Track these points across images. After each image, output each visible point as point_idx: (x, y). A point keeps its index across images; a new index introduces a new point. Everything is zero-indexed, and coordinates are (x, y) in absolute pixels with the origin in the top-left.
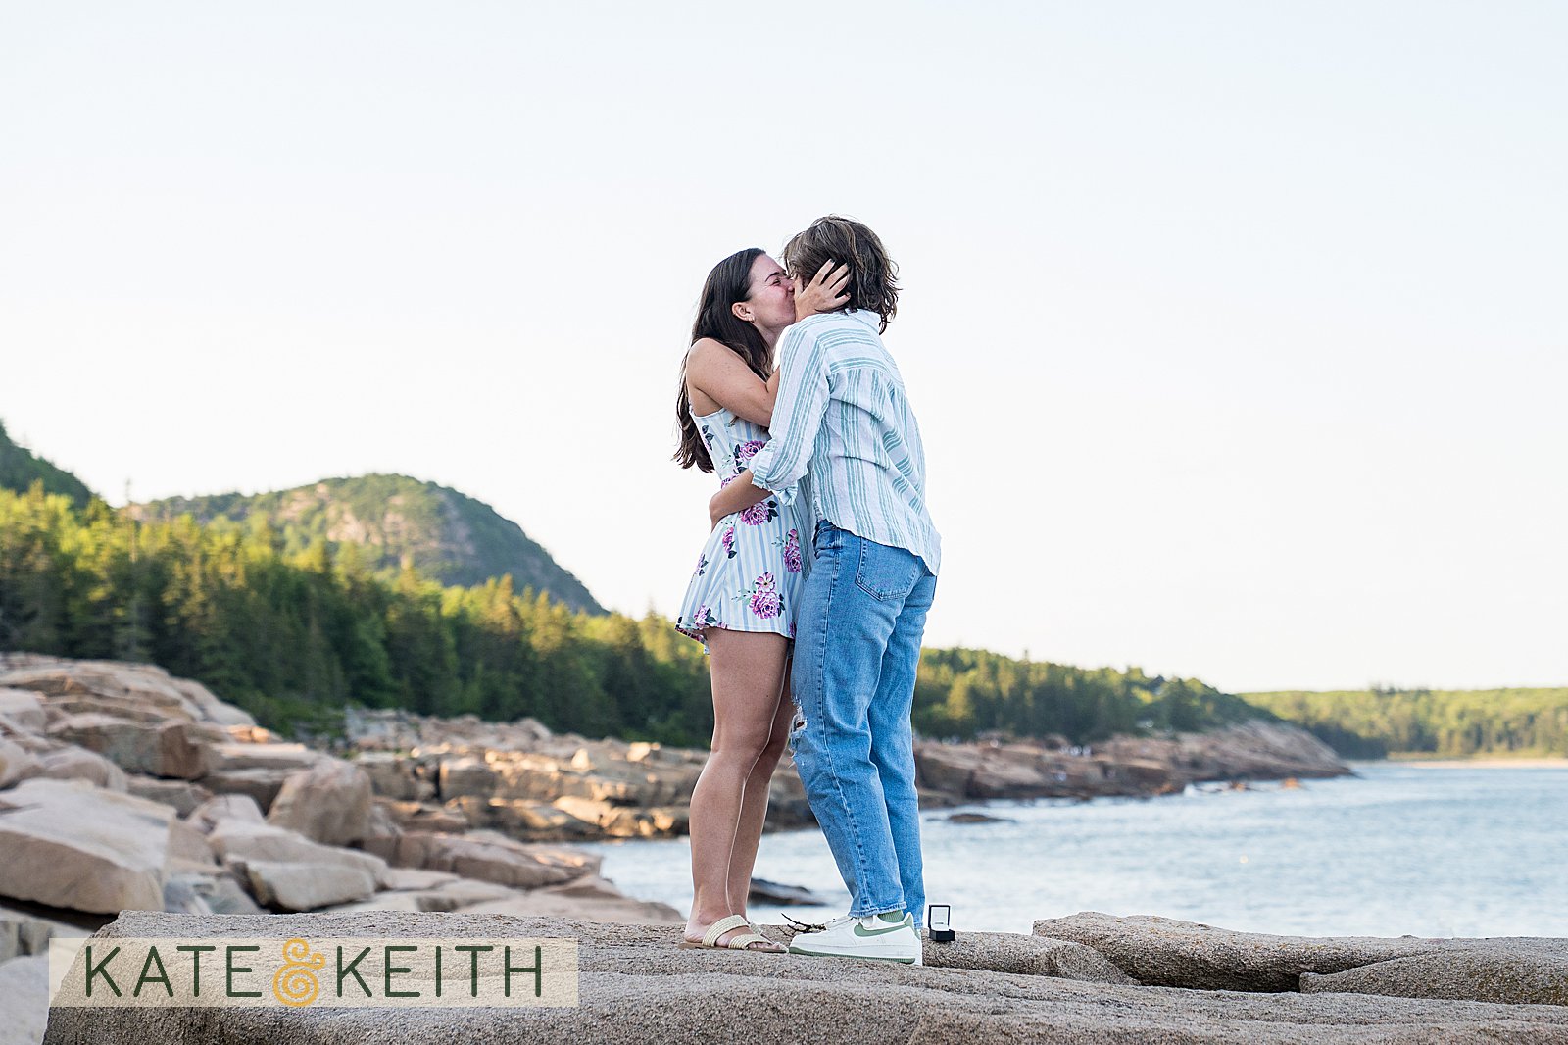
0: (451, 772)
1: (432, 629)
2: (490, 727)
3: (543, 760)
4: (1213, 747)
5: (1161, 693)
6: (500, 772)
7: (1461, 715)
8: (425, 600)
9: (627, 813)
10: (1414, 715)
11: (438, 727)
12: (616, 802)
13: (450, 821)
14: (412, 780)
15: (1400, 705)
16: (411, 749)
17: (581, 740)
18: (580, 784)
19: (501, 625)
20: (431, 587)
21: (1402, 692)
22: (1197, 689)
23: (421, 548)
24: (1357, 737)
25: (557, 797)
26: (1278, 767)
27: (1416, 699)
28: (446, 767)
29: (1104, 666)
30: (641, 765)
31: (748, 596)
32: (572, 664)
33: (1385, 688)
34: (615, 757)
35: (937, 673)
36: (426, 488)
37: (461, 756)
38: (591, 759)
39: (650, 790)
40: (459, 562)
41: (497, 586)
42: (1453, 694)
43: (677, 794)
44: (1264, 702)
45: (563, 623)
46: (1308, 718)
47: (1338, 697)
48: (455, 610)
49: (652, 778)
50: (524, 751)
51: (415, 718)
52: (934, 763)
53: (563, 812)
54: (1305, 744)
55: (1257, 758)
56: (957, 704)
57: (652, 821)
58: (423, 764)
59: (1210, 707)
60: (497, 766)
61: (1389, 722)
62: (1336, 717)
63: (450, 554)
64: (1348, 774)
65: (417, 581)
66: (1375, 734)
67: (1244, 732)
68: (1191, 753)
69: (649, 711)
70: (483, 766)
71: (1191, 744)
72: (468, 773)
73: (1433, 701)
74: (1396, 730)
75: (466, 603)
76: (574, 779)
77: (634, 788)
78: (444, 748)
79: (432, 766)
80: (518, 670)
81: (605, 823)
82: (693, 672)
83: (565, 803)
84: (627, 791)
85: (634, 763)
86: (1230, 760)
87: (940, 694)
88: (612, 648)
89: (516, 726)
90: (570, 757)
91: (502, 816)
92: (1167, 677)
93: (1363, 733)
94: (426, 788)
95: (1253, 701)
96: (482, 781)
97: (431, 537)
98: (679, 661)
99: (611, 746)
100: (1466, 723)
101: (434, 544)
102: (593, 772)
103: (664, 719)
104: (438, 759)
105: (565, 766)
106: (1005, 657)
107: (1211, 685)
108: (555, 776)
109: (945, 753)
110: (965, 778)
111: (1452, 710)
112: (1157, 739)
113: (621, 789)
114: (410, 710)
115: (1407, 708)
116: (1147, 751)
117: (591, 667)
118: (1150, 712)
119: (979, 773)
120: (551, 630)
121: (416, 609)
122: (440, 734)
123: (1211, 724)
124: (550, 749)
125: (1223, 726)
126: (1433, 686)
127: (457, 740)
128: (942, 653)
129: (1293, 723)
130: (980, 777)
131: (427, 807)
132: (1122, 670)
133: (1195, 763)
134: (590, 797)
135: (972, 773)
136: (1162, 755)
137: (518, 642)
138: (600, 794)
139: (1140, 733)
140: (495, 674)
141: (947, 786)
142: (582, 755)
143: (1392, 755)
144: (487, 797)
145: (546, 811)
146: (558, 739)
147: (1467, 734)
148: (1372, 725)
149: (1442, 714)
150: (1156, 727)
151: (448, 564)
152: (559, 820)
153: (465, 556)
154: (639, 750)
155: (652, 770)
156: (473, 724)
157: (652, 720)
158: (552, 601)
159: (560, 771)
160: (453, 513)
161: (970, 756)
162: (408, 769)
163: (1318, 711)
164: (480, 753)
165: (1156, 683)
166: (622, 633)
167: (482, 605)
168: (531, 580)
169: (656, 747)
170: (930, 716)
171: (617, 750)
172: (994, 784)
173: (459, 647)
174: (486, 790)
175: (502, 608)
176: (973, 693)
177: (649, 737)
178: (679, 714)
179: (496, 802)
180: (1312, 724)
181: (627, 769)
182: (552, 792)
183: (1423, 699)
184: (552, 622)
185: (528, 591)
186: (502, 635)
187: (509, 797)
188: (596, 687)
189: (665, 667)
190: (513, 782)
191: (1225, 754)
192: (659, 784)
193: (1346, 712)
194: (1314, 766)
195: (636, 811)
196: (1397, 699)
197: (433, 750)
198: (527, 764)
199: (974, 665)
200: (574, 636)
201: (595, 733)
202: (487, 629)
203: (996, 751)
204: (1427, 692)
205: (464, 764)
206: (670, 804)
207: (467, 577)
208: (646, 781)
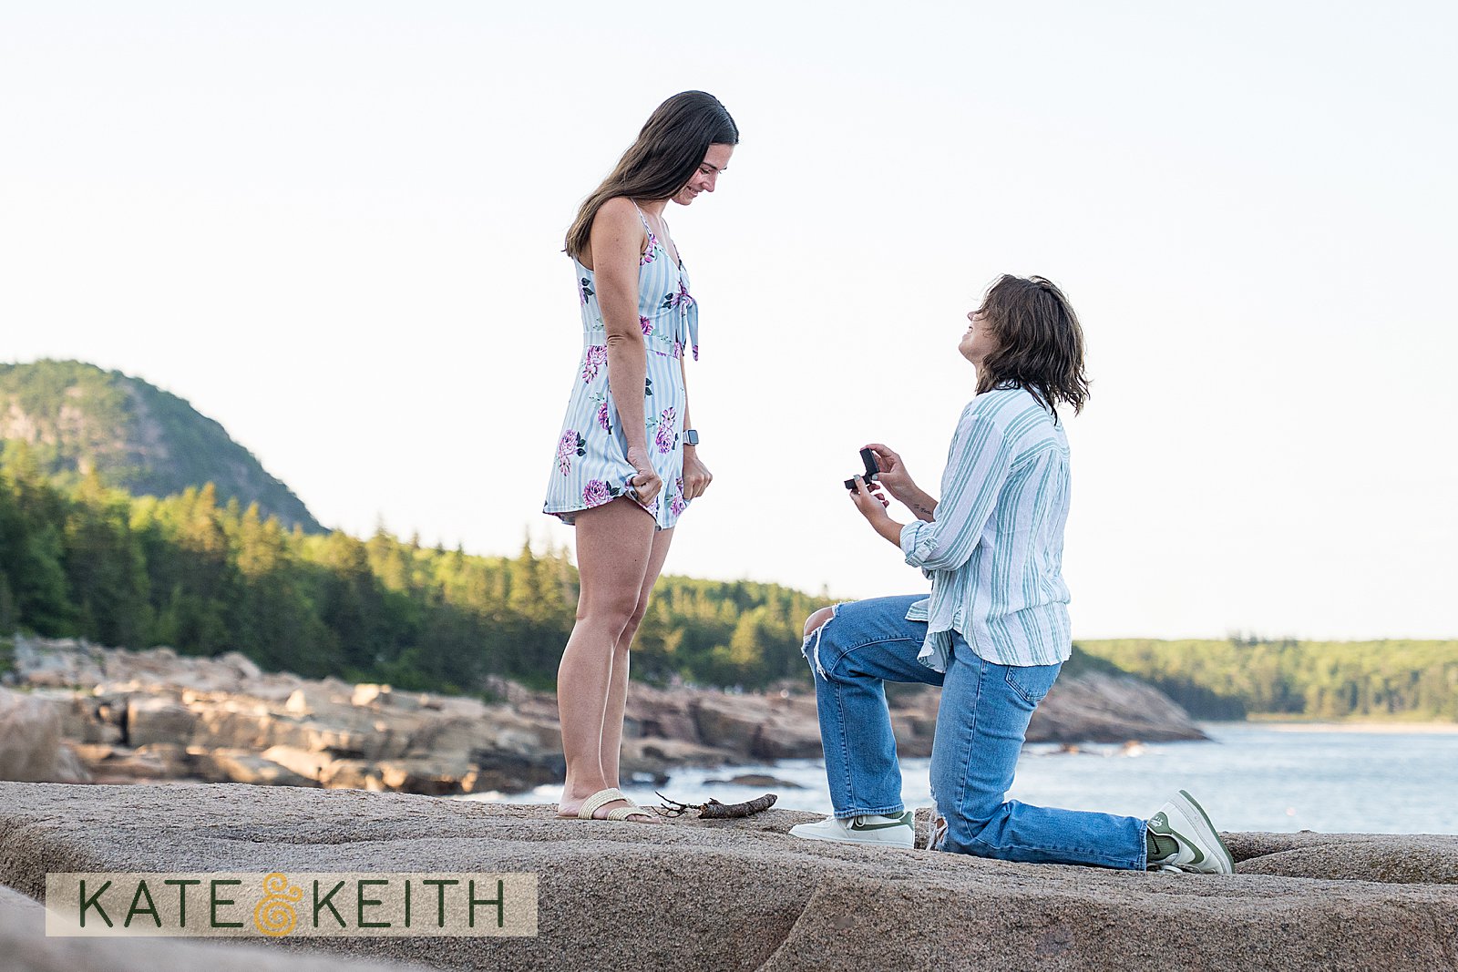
0: (140, 714)
1: (119, 546)
2: (187, 662)
3: (251, 702)
6: (200, 715)
7: (1334, 671)
8: (110, 511)
9: (351, 766)
10: (1278, 671)
11: (125, 661)
12: (337, 753)
13: (146, 768)
14: (94, 722)
15: (1262, 657)
16: (94, 686)
17: (296, 680)
18: (296, 731)
19: (202, 540)
20: (117, 496)
21: (1264, 642)
23: (103, 449)
24: (1212, 694)
25: (267, 746)
26: (1118, 727)
27: (1282, 651)
28: (134, 708)
30: (368, 710)
32: (287, 590)
33: (1246, 637)
34: (337, 700)
35: (719, 609)
36: (107, 378)
37: (152, 696)
38: (308, 702)
39: (378, 739)
40: (149, 468)
41: (197, 496)
42: (1326, 646)
43: (411, 745)
44: (1103, 652)
45: (276, 541)
46: (1154, 672)
47: (1190, 648)
48: (145, 523)
49: (380, 726)
50: (229, 691)
51: (99, 649)
52: (715, 716)
53: (275, 764)
54: (1150, 701)
55: (1093, 716)
56: (742, 647)
57: (380, 776)
58: (107, 704)
60: (197, 708)
61: (1249, 678)
63: (138, 458)
65: (102, 488)
66: (1233, 691)
67: (1077, 686)
69: (377, 647)
70: (181, 708)
72: (161, 716)
73: (1301, 653)
74: (1258, 687)
75: (159, 516)
76: (288, 726)
77: (359, 738)
78: (133, 686)
79: (118, 707)
80: (221, 596)
81: (325, 778)
82: (429, 602)
83: (277, 754)
84: (350, 741)
85: (358, 708)
86: (1061, 719)
87: (723, 635)
88: (334, 572)
89: (218, 662)
90: (284, 700)
91: (202, 767)
94: (112, 732)
95: (1090, 650)
96: (177, 726)
97: (116, 437)
98: (413, 590)
99: (332, 687)
100: (1339, 680)
101: (119, 445)
102: (312, 717)
103: (394, 658)
104: (126, 698)
105: (277, 710)
106: (800, 593)
108: (264, 722)
109: (727, 704)
110: (752, 733)
111: (1324, 664)
113: (344, 738)
114: (93, 640)
115: (1271, 661)
117: (309, 594)
119: (767, 728)
120: (261, 549)
121: (100, 521)
122: (128, 669)
124: (259, 690)
127: (149, 676)
128: (725, 587)
129: (1137, 676)
130: (768, 733)
131: (121, 751)
134: (307, 748)
135: (759, 728)
137: (222, 563)
138: (318, 743)
140: (195, 600)
141: (728, 743)
142: (298, 697)
144: (184, 744)
145: (254, 762)
146: (268, 678)
147: (1340, 694)
148: (1229, 681)
149: (1311, 669)
151: (136, 469)
152: (269, 773)
153: (154, 459)
154: (366, 693)
155: (380, 716)
156: (168, 658)
157: (380, 659)
158: (262, 518)
159: (272, 715)
160: (142, 409)
161: (757, 709)
162: (88, 709)
164: (177, 694)
166: (345, 554)
167: (179, 518)
168: (235, 490)
169: (386, 689)
170: (710, 660)
171: (340, 693)
172: (785, 742)
173: (151, 567)
174: (183, 737)
175: (203, 522)
176: (762, 634)
177: (377, 678)
178: (412, 652)
179: (194, 750)
180: (1158, 678)
181: (352, 715)
182: (261, 741)
183: (1289, 651)
184: (262, 540)
185: (232, 502)
186: (202, 554)
187: (210, 745)
188: (314, 616)
189: (396, 597)
190: (215, 728)
191: (1057, 712)
192: (389, 733)
193: (1199, 665)
194: (1160, 727)
195: (361, 765)
196: (1259, 650)
197: (120, 688)
198: (231, 706)
199: (763, 601)
200: (287, 556)
201: (312, 671)
202: (184, 546)
203: (789, 703)
204: (1294, 643)
205: (155, 705)
206: (402, 756)
207: (160, 485)
208: (375, 730)
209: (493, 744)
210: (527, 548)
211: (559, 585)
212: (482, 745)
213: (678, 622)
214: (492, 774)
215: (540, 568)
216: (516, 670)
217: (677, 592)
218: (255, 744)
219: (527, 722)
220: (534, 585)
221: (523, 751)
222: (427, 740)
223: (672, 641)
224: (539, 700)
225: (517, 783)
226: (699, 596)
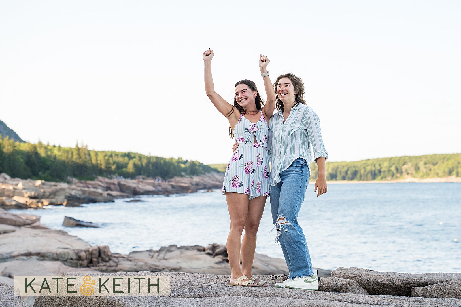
3: (8, 185)
4: (202, 180)
5: (187, 165)
9: (35, 201)
12: (31, 197)
17: (20, 180)
18: (20, 193)
22: (197, 164)
25: (13, 196)
26: (220, 185)
29: (171, 157)
30: (39, 187)
31: (231, 182)
32: (16, 157)
34: (31, 184)
35: (124, 159)
38: (23, 185)
39: (42, 194)
43: (50, 195)
44: (216, 167)
45: (13, 145)
49: (42, 191)
50: (2, 183)
52: (124, 185)
53: (15, 201)
55: (214, 183)
56: (130, 168)
57: (42, 203)
59: (201, 168)
67: (210, 175)
68: (196, 182)
69: (40, 171)
71: (196, 179)
76: (18, 191)
77: (37, 194)
81: (28, 204)
82: (52, 159)
83: (15, 198)
84: (35, 194)
85: (36, 186)
86: (206, 183)
87: (125, 165)
88: (28, 152)
90: (17, 185)
92: (189, 161)
95: (213, 167)
98: (48, 156)
99: (29, 181)
102: (24, 189)
103: (44, 173)
105: (15, 187)
106: (143, 155)
107: (201, 162)
108: (12, 190)
109: (127, 182)
110: (133, 189)
112: (187, 178)
113: (33, 194)
116: (184, 181)
117: (22, 158)
118: (184, 170)
119: (137, 188)
120: (9, 147)
123: (201, 173)
124: (10, 182)
125: (204, 174)
128: (125, 154)
130: (137, 189)
132: (176, 158)
133: (197, 184)
134: (23, 196)
135: (135, 188)
136: (188, 182)
138: (26, 195)
139: (182, 176)
141: (127, 191)
142: (21, 184)
145: (10, 200)
146: (12, 179)
150: (186, 174)
152: (14, 203)
154: (39, 182)
155: (42, 188)
157: (40, 173)
158: (9, 139)
159: (14, 189)
161: (134, 183)
165: (185, 162)
166: (31, 148)
169: (43, 181)
170: (122, 172)
171: (32, 183)
172: (141, 191)
176: (135, 165)
177: (40, 178)
178: (49, 172)
181: (35, 188)
182: (11, 195)
184: (10, 145)
185: (1, 136)
188: (23, 163)
189: (44, 158)
191: (205, 182)
192: (44, 192)
195: (37, 200)
198: (3, 187)
199: (135, 157)
200: (16, 149)
201: (24, 178)
203: (142, 181)
206: (48, 198)
208: (40, 191)
209: (71, 194)
210: (77, 145)
211: (85, 154)
212: (68, 195)
213: (114, 163)
214: (71, 202)
215: (80, 151)
216: (75, 175)
217: (113, 155)
219: (79, 188)
220: (79, 154)
221: (78, 196)
222: (54, 194)
223: (113, 167)
224: (81, 183)
225: (77, 203)
226: (119, 156)
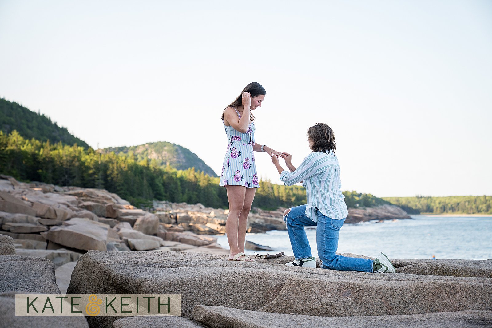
0: (179, 217)
1: (175, 181)
2: (189, 205)
3: (203, 214)
4: (375, 211)
5: (361, 197)
6: (192, 217)
7: (440, 203)
8: (173, 173)
10: (427, 203)
11: (176, 206)
12: (221, 225)
13: (178, 229)
14: (170, 219)
15: (423, 201)
16: (170, 211)
17: (212, 209)
18: (212, 220)
19: (192, 180)
20: (174, 170)
21: (424, 197)
22: (371, 196)
23: (172, 160)
24: (412, 209)
25: (206, 223)
26: (391, 216)
27: (428, 199)
28: (178, 216)
29: (346, 190)
31: (233, 176)
32: (210, 190)
33: (420, 196)
34: (221, 213)
35: (303, 192)
36: (173, 145)
37: (182, 213)
38: (215, 214)
40: (181, 164)
41: (191, 170)
42: (437, 198)
44: (388, 200)
45: (208, 179)
46: (399, 204)
47: (407, 199)
48: (180, 176)
50: (198, 211)
51: (170, 203)
53: (208, 227)
54: (399, 210)
55: (386, 214)
58: (173, 215)
59: (374, 201)
60: (191, 215)
61: (421, 205)
62: (407, 204)
63: (179, 162)
64: (410, 218)
65: (171, 169)
66: (417, 208)
67: (383, 207)
68: (369, 213)
70: (188, 215)
71: (369, 210)
72: (184, 217)
73: (432, 199)
74: (423, 207)
75: (183, 174)
76: (211, 219)
78: (178, 211)
79: (175, 215)
80: (196, 191)
81: (219, 230)
83: (208, 225)
86: (379, 215)
89: (196, 205)
90: (210, 213)
91: (193, 228)
92: (363, 193)
93: (414, 208)
94: (173, 221)
95: (385, 200)
96: (187, 219)
97: (174, 157)
99: (220, 210)
100: (441, 205)
101: (175, 159)
102: (215, 217)
104: (176, 213)
105: (208, 215)
107: (374, 195)
108: (206, 218)
111: (437, 202)
112: (360, 209)
113: (222, 221)
114: (169, 201)
115: (425, 201)
116: (357, 212)
117: (215, 190)
118: (358, 202)
120: (204, 181)
121: (170, 176)
122: (177, 207)
123: (374, 205)
124: (204, 211)
125: (377, 206)
126: (432, 196)
127: (181, 209)
129: (395, 205)
131: (173, 226)
132: (351, 192)
133: (370, 215)
134: (215, 223)
136: (361, 213)
137: (196, 184)
138: (217, 222)
139: (356, 208)
140: (191, 192)
142: (213, 212)
143: (421, 213)
144: (189, 223)
145: (204, 227)
146: (206, 209)
147: (441, 208)
148: (416, 206)
149: (435, 203)
150: (360, 206)
151: (179, 164)
152: (207, 229)
153: (183, 162)
156: (185, 205)
158: (205, 174)
160: (180, 152)
162: (169, 216)
163: (402, 202)
164: (187, 212)
165: (359, 195)
167: (187, 175)
168: (200, 168)
171: (222, 212)
173: (181, 185)
174: (189, 221)
175: (192, 175)
179: (191, 224)
180: (400, 205)
181: (224, 216)
182: (205, 222)
183: (429, 199)
184: (205, 179)
185: (199, 171)
186: (192, 182)
187: (194, 223)
188: (216, 195)
190: (195, 220)
191: (378, 213)
193: (409, 202)
194: (401, 216)
196: (423, 199)
197: (175, 211)
198: (199, 215)
200: (210, 182)
201: (216, 207)
202: (188, 181)
204: (431, 197)
205: (183, 215)
207: (184, 168)
209: (255, 222)
210: (261, 180)
211: (268, 187)
212: (252, 223)
213: (294, 195)
214: (254, 229)
215: (264, 184)
216: (260, 206)
217: (294, 188)
218: (204, 223)
219: (262, 217)
220: (263, 188)
221: (261, 224)
223: (293, 199)
224: (265, 212)
225: (260, 230)
226: (299, 189)
